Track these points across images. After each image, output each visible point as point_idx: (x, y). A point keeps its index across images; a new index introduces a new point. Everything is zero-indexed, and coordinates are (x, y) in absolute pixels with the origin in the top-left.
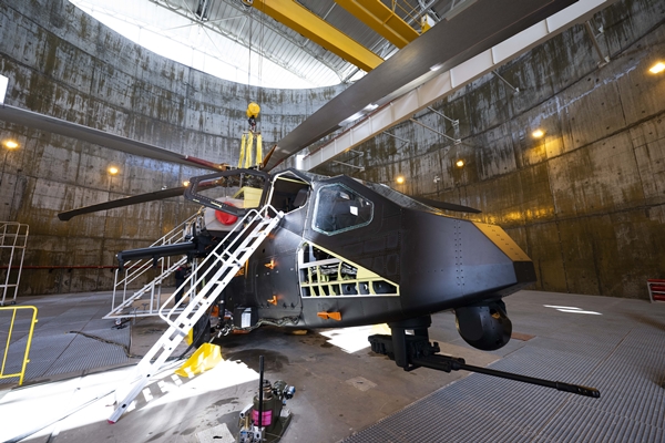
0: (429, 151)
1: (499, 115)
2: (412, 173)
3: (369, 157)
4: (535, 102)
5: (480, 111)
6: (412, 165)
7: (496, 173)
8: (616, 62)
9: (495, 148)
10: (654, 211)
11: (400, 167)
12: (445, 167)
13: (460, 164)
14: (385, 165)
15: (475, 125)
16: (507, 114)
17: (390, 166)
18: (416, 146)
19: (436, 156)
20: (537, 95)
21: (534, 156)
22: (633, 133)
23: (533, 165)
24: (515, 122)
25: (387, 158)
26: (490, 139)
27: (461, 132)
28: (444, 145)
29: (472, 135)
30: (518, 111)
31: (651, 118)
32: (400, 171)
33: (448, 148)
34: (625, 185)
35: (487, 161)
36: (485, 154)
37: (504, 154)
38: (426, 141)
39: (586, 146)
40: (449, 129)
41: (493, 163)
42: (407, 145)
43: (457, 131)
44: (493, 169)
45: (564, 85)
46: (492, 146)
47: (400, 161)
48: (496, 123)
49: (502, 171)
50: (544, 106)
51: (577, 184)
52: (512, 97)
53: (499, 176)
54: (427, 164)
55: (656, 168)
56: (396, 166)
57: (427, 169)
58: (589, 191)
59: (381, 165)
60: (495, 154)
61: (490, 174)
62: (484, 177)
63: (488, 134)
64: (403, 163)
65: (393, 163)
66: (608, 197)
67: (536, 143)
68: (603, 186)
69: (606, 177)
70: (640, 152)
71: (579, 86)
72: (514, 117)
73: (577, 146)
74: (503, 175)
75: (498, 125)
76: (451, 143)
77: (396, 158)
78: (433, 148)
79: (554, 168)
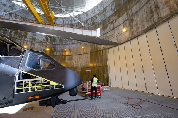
0: (39, 42)
1: (60, 42)
2: (31, 46)
3: (13, 33)
4: (67, 43)
5: (56, 39)
6: (32, 44)
7: (56, 55)
8: (79, 44)
9: (57, 49)
10: (78, 69)
11: (27, 43)
12: (43, 49)
13: (48, 49)
14: (20, 40)
15: (54, 42)
16: (61, 43)
17: (22, 41)
18: (35, 39)
19: (41, 45)
20: (67, 42)
21: (64, 54)
22: (78, 56)
23: (63, 56)
24: (62, 45)
25: (22, 38)
26: (56, 46)
27: (50, 42)
28: (44, 43)
29: (52, 44)
30: (63, 44)
31: (80, 54)
32: (26, 44)
33: (45, 44)
34: (76, 64)
35: (54, 51)
36: (54, 50)
37: (59, 51)
38: (39, 39)
39: (72, 55)
40: (47, 39)
41: (56, 52)
42: (32, 37)
43: (49, 41)
44: (55, 54)
45: (72, 43)
46: (56, 48)
47: (27, 41)
48: (58, 44)
49: (57, 55)
50: (68, 45)
51: (70, 62)
52: (63, 40)
53: (56, 56)
54: (37, 46)
55: (80, 62)
56: (25, 42)
57: (37, 47)
58: (71, 63)
59: (18, 39)
60: (56, 50)
61: (54, 55)
62: (53, 55)
63: (56, 45)
64: (28, 42)
65: (24, 40)
66: (73, 65)
67: (65, 51)
68: (73, 63)
69: (74, 62)
70: (78, 59)
71: (74, 45)
72: (62, 44)
73: (71, 55)
74: (57, 56)
75: (59, 44)
76: (47, 43)
77: (26, 39)
78: (40, 42)
79: (67, 58)
